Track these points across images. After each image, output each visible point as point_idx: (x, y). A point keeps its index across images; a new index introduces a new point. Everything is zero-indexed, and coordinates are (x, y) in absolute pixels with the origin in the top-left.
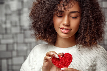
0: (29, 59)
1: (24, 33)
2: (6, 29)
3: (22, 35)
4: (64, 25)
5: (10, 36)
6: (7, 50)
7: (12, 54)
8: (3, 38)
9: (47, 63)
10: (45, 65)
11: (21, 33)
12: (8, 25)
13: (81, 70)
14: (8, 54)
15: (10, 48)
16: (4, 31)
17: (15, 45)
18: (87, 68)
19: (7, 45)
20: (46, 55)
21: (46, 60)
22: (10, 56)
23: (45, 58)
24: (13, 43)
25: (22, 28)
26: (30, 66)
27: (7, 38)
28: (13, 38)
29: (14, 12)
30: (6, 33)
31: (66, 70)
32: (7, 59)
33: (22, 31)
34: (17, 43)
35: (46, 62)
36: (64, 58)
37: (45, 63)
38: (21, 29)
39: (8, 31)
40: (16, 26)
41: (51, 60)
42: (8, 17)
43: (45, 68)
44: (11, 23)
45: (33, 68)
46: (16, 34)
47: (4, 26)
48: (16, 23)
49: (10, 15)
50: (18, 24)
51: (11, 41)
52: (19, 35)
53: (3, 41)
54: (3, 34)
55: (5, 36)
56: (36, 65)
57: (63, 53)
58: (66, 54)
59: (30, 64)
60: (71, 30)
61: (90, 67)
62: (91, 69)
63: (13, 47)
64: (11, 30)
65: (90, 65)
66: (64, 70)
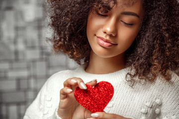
0: (40, 98)
1: (47, 60)
2: (16, 53)
3: (44, 64)
4: (105, 33)
5: (24, 65)
6: (19, 89)
7: (26, 95)
8: (12, 69)
9: (65, 100)
10: (63, 105)
11: (41, 59)
12: (21, 46)
13: (130, 117)
14: (20, 96)
15: (24, 85)
16: (13, 57)
17: (32, 81)
18: (143, 110)
19: (19, 80)
20: (65, 85)
21: (64, 95)
22: (23, 100)
23: (62, 92)
24: (29, 78)
25: (44, 51)
26: (41, 110)
27: (19, 69)
28: (28, 68)
29: (29, 23)
30: (17, 60)
31: (101, 116)
32: (18, 104)
33: (44, 57)
34: (35, 77)
35: (64, 98)
36: (98, 89)
37: (62, 101)
38: (42, 53)
39: (21, 57)
40: (33, 47)
41: (72, 95)
42: (20, 32)
43: (62, 110)
44: (25, 42)
45: (45, 112)
46: (34, 61)
47: (12, 47)
48: (33, 42)
49: (24, 28)
50: (37, 44)
51: (24, 73)
52: (38, 64)
53: (11, 74)
54: (10, 61)
55: (15, 65)
56: (51, 107)
57: (96, 81)
58: (102, 83)
59: (41, 107)
60: (117, 44)
61: (149, 109)
62: (150, 111)
63: (28, 84)
64: (24, 54)
65: (148, 104)
66: (97, 116)
